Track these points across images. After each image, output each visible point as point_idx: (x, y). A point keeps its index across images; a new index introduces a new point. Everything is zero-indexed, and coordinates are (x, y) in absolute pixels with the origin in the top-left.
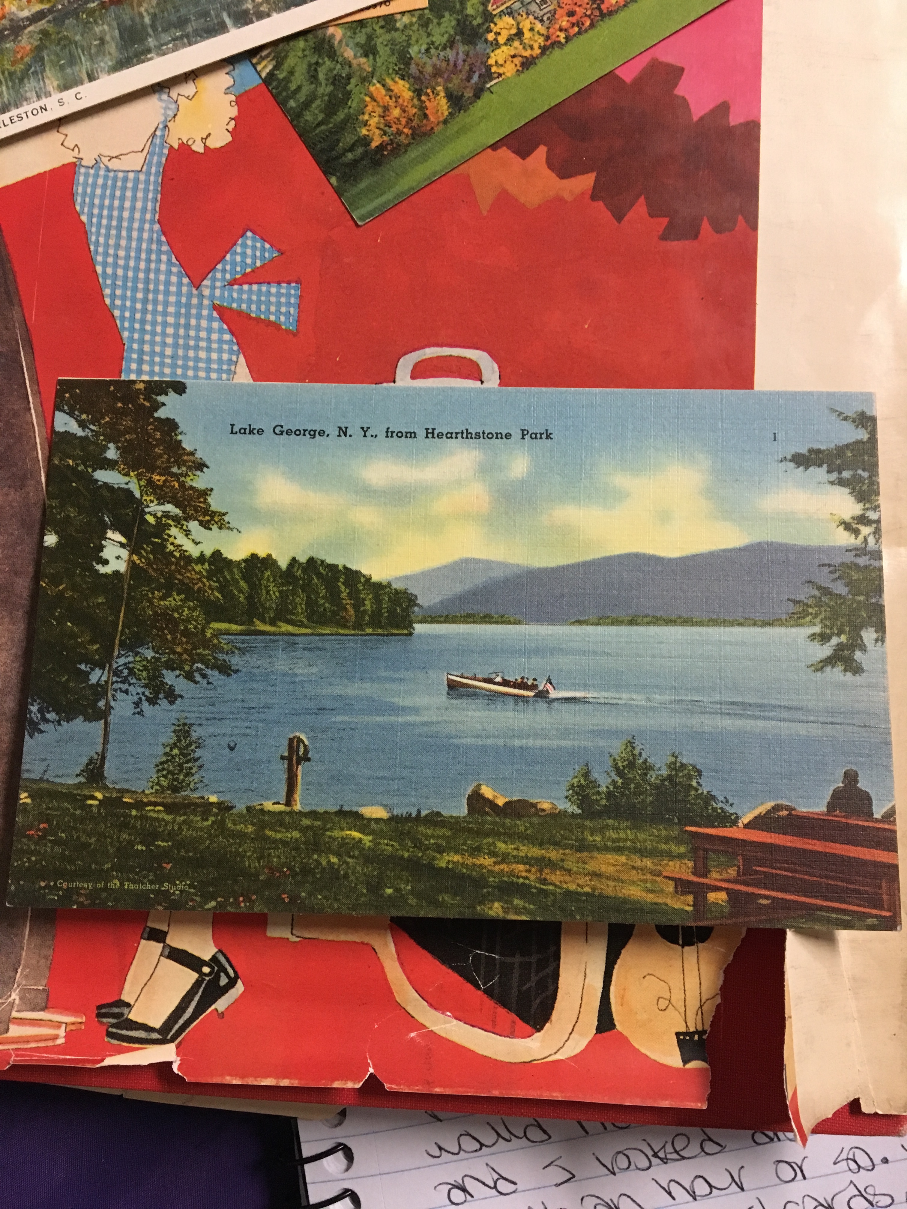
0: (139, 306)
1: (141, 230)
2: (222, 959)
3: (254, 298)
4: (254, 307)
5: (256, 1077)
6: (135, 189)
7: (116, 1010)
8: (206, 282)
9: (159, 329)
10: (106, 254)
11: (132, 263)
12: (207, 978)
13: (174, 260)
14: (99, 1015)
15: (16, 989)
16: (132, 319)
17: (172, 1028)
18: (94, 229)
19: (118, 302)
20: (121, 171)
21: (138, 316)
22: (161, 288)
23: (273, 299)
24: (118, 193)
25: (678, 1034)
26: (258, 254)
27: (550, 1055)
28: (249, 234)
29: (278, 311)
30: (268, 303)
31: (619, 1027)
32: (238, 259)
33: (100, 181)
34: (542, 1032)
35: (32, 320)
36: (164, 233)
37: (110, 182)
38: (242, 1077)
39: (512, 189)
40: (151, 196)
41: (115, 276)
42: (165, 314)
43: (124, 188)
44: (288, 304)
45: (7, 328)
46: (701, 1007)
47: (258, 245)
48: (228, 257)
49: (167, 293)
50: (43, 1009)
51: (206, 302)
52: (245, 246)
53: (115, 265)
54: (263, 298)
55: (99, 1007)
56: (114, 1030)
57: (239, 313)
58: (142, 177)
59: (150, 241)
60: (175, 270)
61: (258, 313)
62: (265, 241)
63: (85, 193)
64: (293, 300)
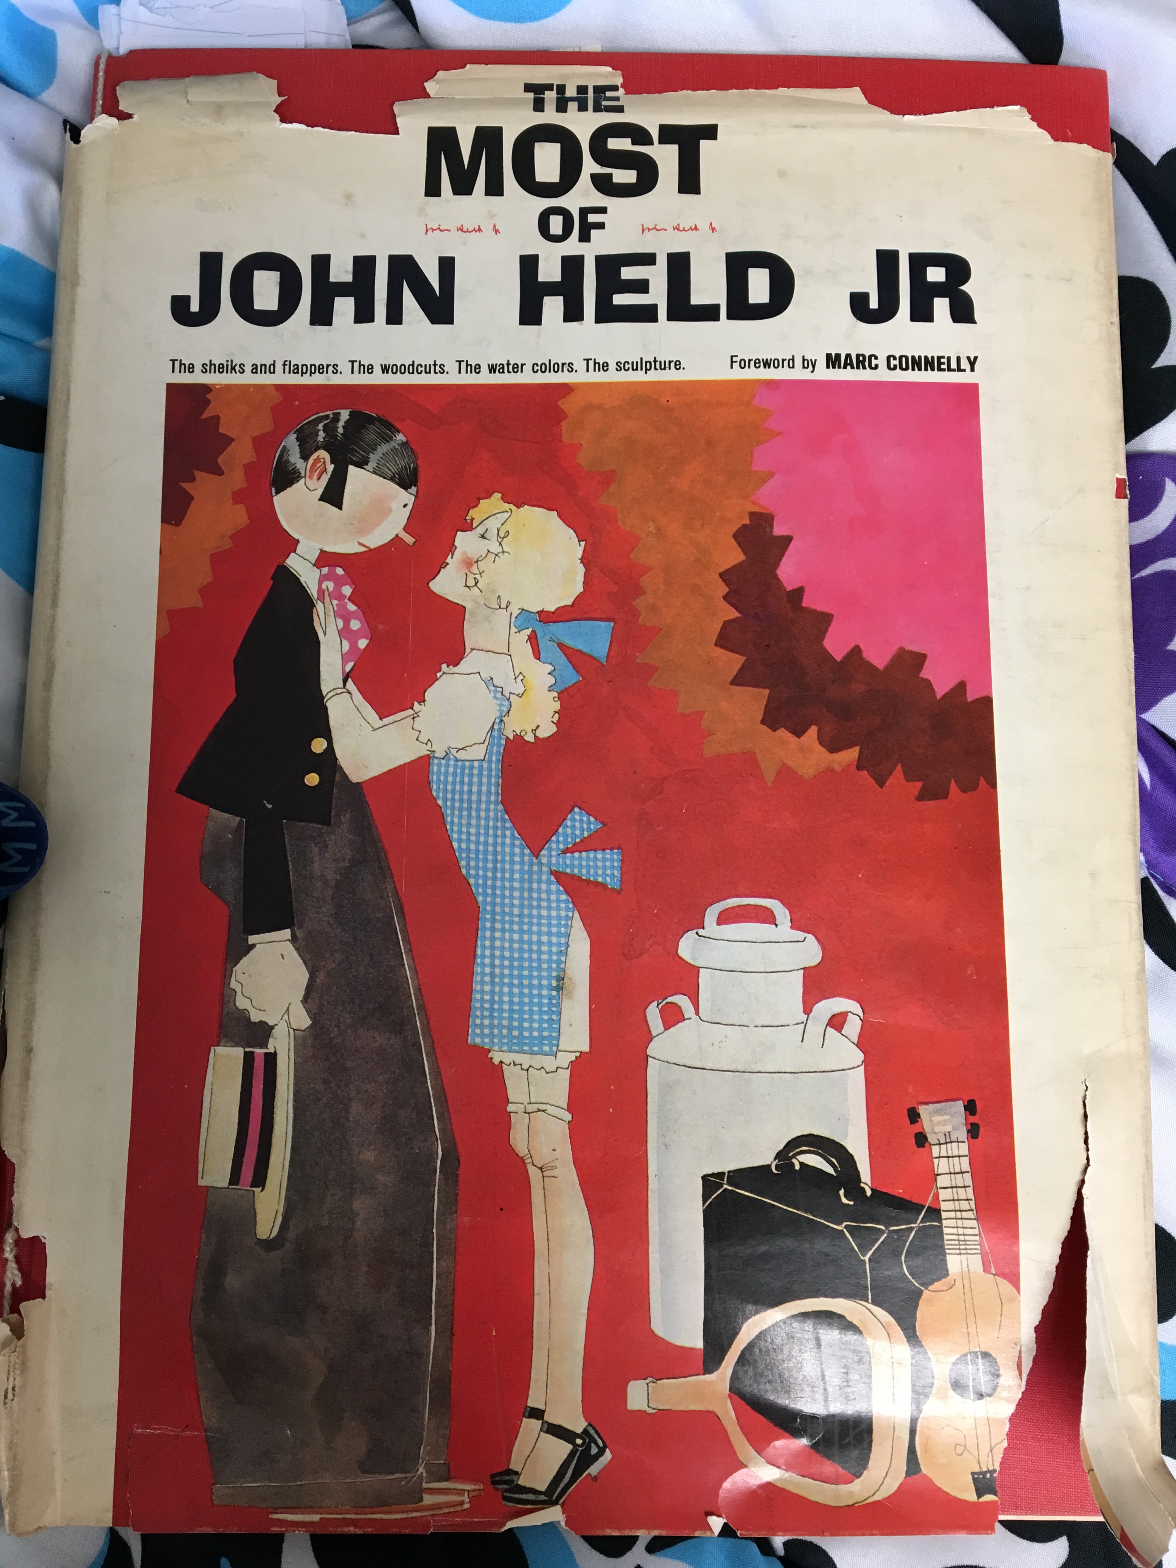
1: (487, 810)
2: (592, 1432)
3: (584, 863)
4: (584, 871)
6: (480, 775)
7: (507, 1478)
8: (543, 852)
9: (507, 893)
10: (460, 832)
11: (482, 839)
12: (580, 1449)
13: (516, 835)
14: (493, 1483)
16: (485, 884)
17: (556, 1490)
18: (449, 812)
19: (472, 872)
20: (468, 761)
21: (489, 883)
22: (507, 858)
23: (599, 864)
24: (466, 779)
25: (973, 1474)
26: (585, 826)
27: (869, 1497)
28: (576, 810)
29: (604, 874)
30: (596, 867)
31: (924, 1470)
32: (569, 831)
33: (451, 770)
34: (861, 1478)
35: (403, 891)
36: (507, 812)
37: (459, 771)
39: (790, 763)
40: (493, 780)
41: (468, 850)
42: (511, 879)
43: (471, 775)
44: (613, 867)
45: (382, 897)
46: (991, 1450)
47: (585, 819)
48: (561, 830)
49: (512, 862)
50: (447, 1480)
51: (545, 869)
52: (574, 820)
53: (469, 841)
54: (591, 864)
55: (492, 1476)
56: (508, 1495)
57: (572, 877)
58: (485, 765)
59: (496, 819)
60: (517, 842)
61: (588, 876)
62: (590, 815)
63: (439, 780)
64: (616, 864)
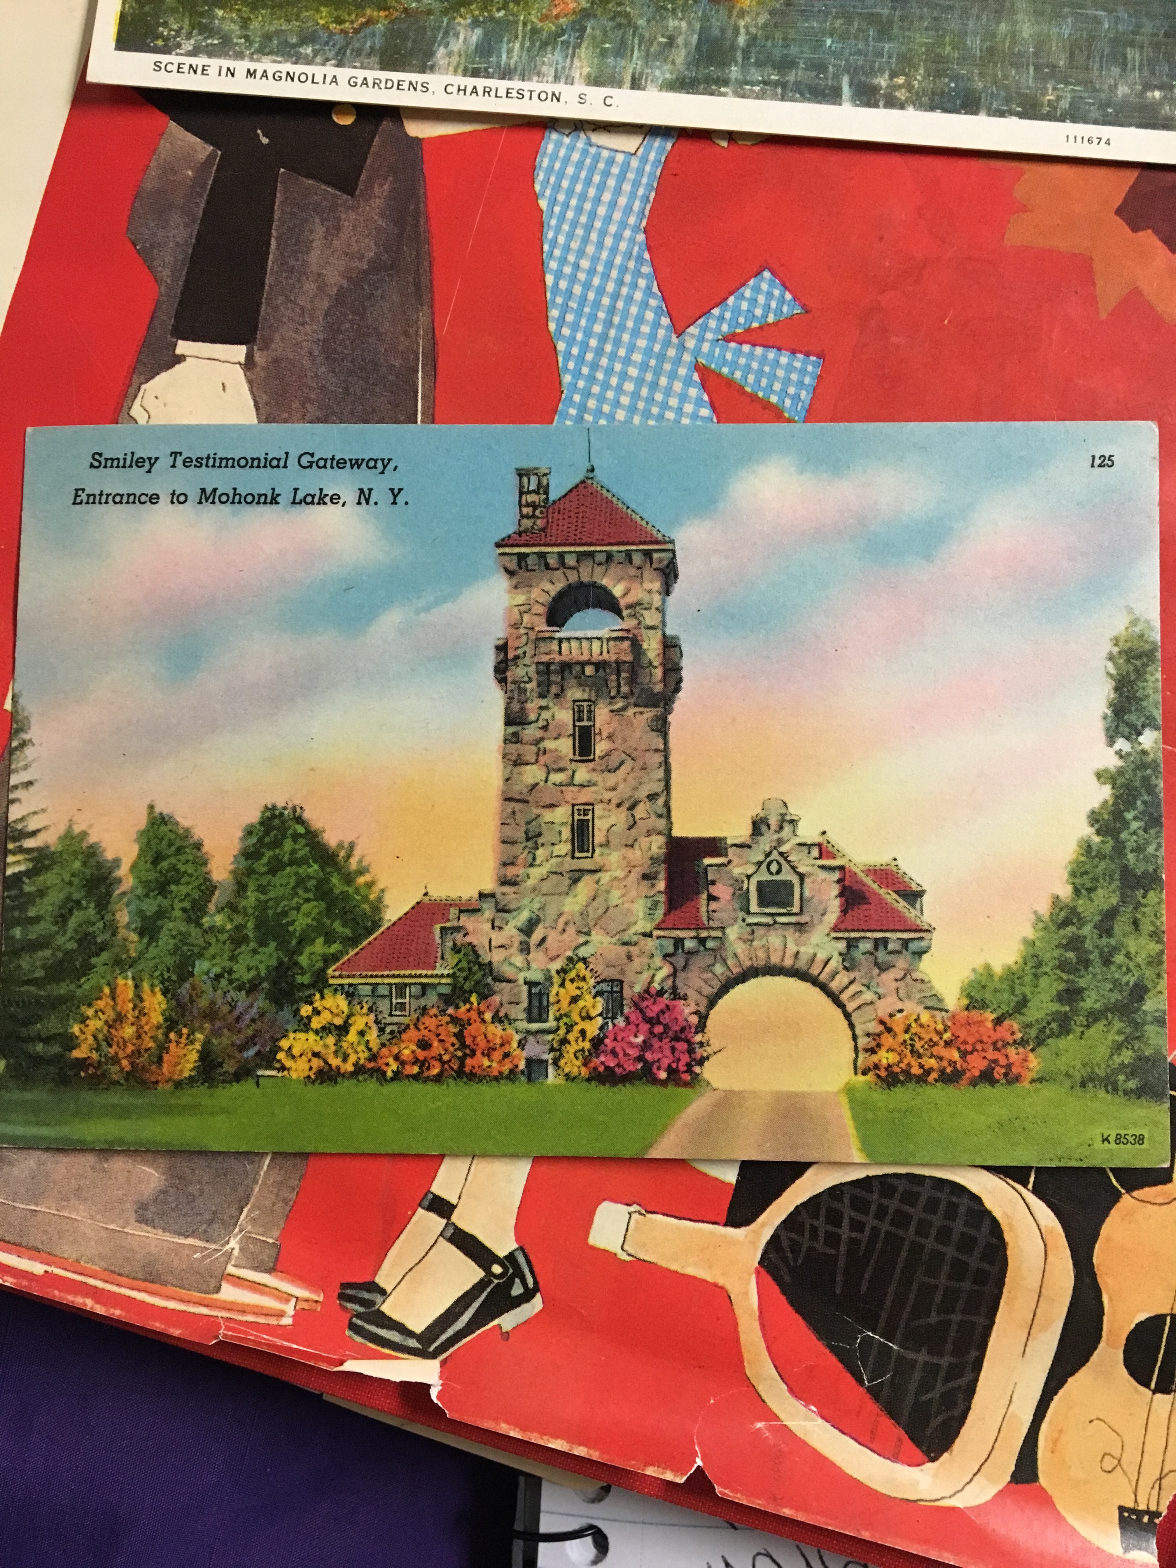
0: (593, 343)
1: (618, 237)
2: (521, 1260)
3: (755, 365)
4: (751, 378)
5: (543, 1434)
6: (622, 177)
7: (366, 1295)
8: (692, 330)
9: (614, 381)
10: (563, 261)
11: (596, 281)
12: (496, 1281)
13: (655, 289)
14: (342, 1297)
15: (237, 1235)
16: (581, 359)
17: (438, 1337)
18: (553, 222)
19: (566, 331)
20: (607, 149)
21: (589, 356)
22: (630, 324)
23: (780, 373)
24: (597, 179)
25: (1121, 1509)
26: (773, 304)
27: (943, 1498)
28: (767, 274)
29: (784, 392)
30: (773, 377)
31: (1043, 1480)
32: (745, 306)
33: (576, 157)
34: (937, 1463)
35: (444, 331)
36: (649, 248)
37: (588, 161)
38: (524, 1429)
39: (1149, 291)
40: (641, 192)
41: (569, 294)
42: (627, 361)
43: (606, 174)
44: (801, 384)
45: (406, 334)
46: (1160, 1479)
47: (777, 292)
48: (731, 300)
49: (636, 333)
50: (269, 1271)
51: (687, 357)
52: (757, 290)
53: (573, 279)
54: (767, 369)
55: (345, 1286)
56: (359, 1322)
57: (729, 383)
58: (635, 163)
59: (628, 255)
60: (653, 302)
61: (756, 388)
62: (786, 288)
63: (551, 168)
64: (807, 380)
